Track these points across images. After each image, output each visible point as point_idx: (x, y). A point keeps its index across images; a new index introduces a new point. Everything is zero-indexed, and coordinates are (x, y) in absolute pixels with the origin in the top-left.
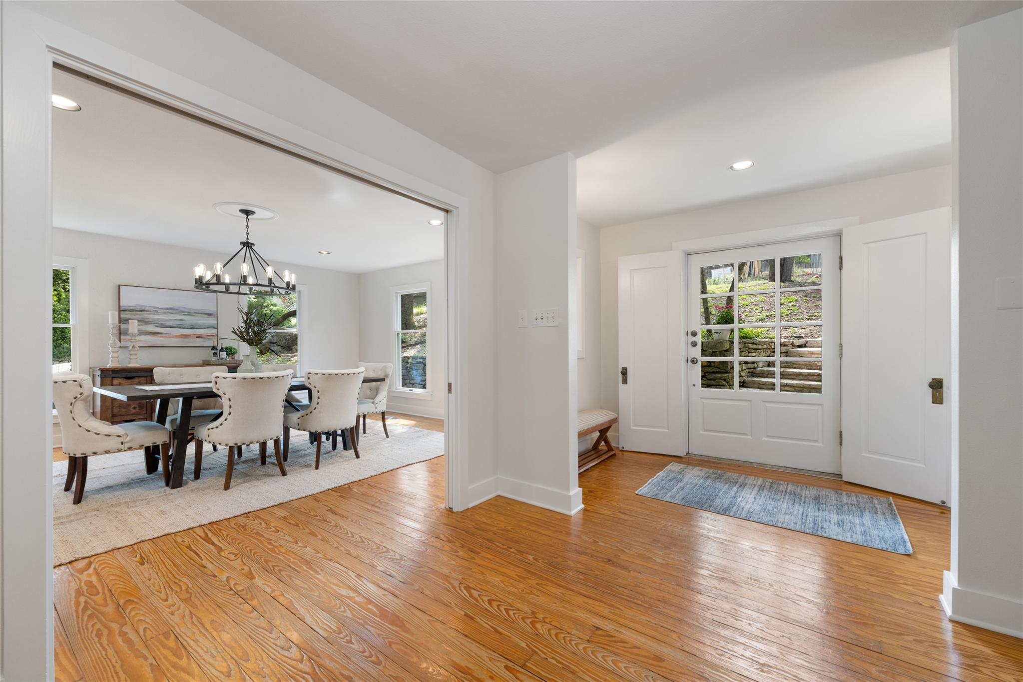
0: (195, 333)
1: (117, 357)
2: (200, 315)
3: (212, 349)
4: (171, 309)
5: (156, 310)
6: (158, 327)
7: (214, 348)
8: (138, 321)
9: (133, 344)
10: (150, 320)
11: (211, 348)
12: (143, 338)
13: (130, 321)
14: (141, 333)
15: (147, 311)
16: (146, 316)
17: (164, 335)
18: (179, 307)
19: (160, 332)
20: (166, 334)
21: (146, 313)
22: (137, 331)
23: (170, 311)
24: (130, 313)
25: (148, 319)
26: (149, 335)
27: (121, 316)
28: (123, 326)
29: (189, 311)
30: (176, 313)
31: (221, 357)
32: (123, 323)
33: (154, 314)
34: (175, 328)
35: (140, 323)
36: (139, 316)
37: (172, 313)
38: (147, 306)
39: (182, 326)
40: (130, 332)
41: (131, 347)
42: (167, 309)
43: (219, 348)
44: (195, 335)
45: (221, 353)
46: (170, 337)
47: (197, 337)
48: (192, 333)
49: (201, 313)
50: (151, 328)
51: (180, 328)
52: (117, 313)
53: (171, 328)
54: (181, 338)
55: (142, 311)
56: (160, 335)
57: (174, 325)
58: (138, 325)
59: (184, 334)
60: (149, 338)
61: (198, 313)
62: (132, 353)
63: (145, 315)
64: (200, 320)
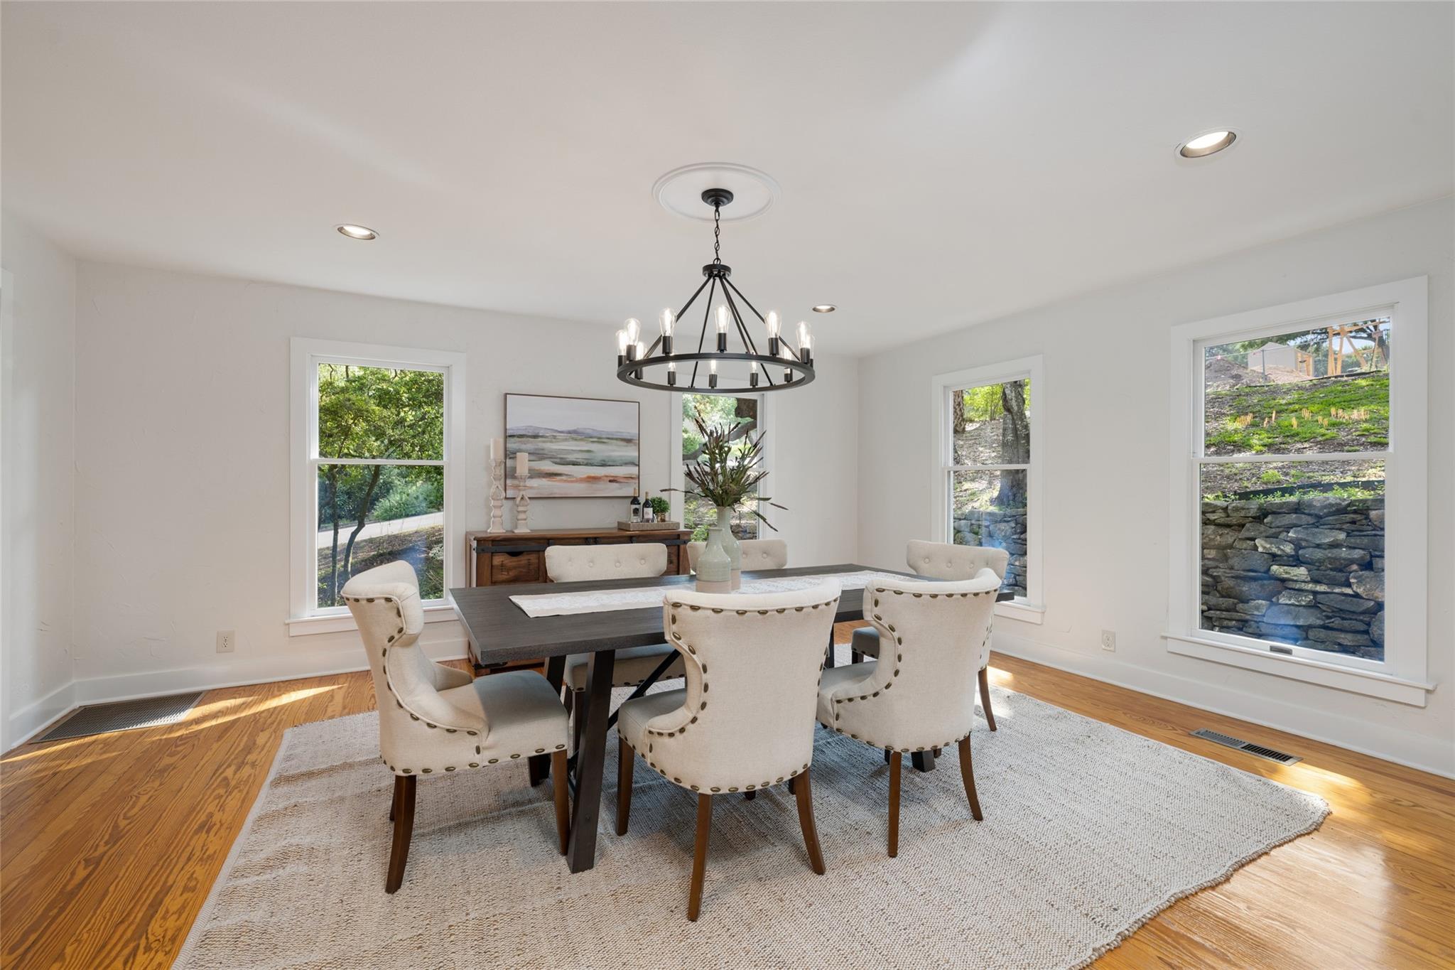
0: (607, 474)
1: (501, 517)
2: (615, 441)
3: (633, 503)
4: (575, 432)
5: (555, 434)
6: (556, 463)
7: (635, 500)
8: (529, 453)
9: (521, 493)
10: (546, 452)
11: (630, 500)
12: (535, 483)
13: (518, 454)
14: (535, 474)
15: (542, 437)
16: (541, 445)
17: (564, 478)
18: (585, 429)
19: (559, 472)
20: (567, 475)
21: (540, 439)
22: (527, 472)
23: (574, 436)
24: (520, 439)
25: (543, 449)
26: (544, 477)
27: (508, 445)
28: (509, 462)
29: (599, 436)
30: (581, 440)
31: (646, 517)
32: (510, 458)
33: (551, 442)
34: (580, 465)
35: (532, 457)
36: (531, 445)
37: (576, 440)
38: (542, 428)
39: (590, 462)
40: (518, 473)
41: (519, 499)
42: (569, 432)
43: (642, 500)
44: (607, 476)
45: (645, 509)
46: (572, 482)
47: (610, 481)
48: (603, 475)
49: (617, 439)
50: (547, 466)
51: (587, 465)
52: (501, 440)
53: (574, 465)
54: (588, 481)
55: (535, 437)
56: (559, 478)
57: (578, 460)
58: (529, 461)
59: (593, 475)
60: (544, 482)
61: (612, 439)
62: (521, 509)
63: (539, 444)
64: (614, 451)
